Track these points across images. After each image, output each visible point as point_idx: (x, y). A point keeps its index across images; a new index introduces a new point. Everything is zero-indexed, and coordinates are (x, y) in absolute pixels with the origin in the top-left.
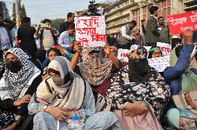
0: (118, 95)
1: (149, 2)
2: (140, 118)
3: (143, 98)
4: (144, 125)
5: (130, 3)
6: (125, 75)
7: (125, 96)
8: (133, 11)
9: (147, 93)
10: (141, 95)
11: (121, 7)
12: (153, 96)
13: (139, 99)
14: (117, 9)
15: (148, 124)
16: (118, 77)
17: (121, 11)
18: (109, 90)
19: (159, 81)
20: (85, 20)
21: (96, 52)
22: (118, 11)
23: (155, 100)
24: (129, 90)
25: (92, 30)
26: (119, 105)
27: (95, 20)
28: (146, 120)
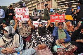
0: (35, 42)
1: (44, 1)
2: (44, 50)
3: (45, 42)
4: (45, 52)
5: (36, 1)
6: (37, 33)
7: (38, 42)
8: (37, 4)
9: (46, 40)
10: (44, 41)
11: (32, 2)
12: (48, 41)
13: (43, 42)
14: (31, 3)
15: (47, 52)
16: (35, 34)
17: (32, 4)
18: (31, 40)
19: (50, 35)
20: (20, 9)
21: (25, 23)
22: (31, 4)
23: (49, 43)
24: (39, 39)
25: (23, 14)
26: (36, 45)
27: (24, 9)
28: (46, 50)
